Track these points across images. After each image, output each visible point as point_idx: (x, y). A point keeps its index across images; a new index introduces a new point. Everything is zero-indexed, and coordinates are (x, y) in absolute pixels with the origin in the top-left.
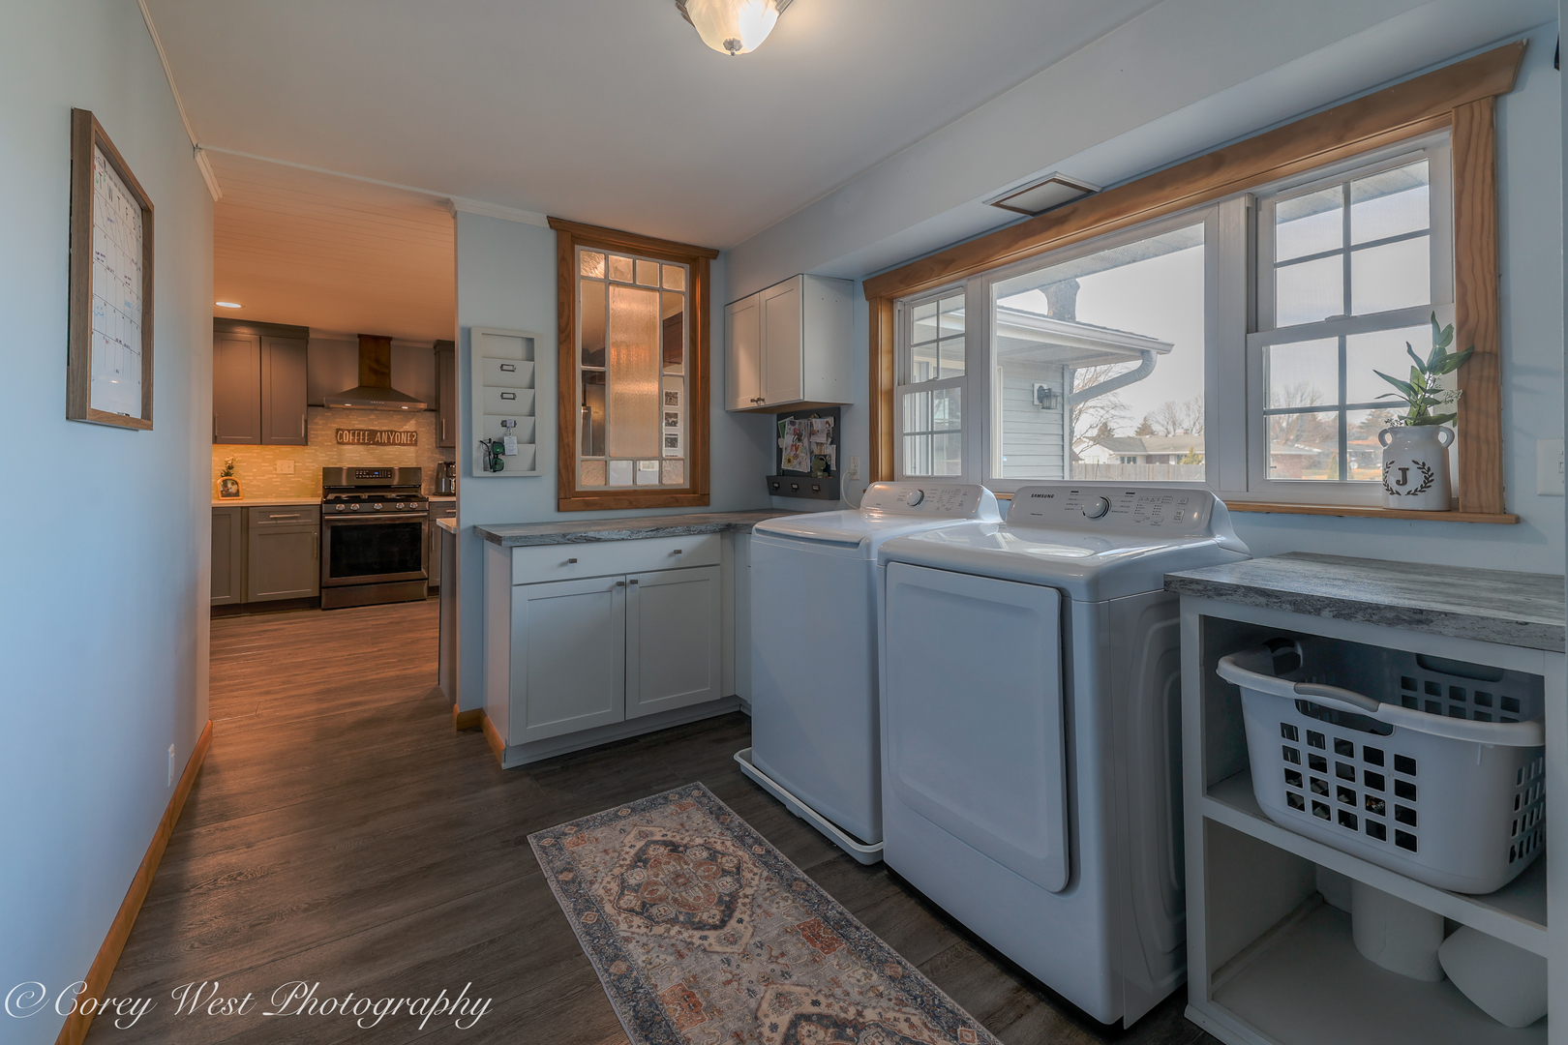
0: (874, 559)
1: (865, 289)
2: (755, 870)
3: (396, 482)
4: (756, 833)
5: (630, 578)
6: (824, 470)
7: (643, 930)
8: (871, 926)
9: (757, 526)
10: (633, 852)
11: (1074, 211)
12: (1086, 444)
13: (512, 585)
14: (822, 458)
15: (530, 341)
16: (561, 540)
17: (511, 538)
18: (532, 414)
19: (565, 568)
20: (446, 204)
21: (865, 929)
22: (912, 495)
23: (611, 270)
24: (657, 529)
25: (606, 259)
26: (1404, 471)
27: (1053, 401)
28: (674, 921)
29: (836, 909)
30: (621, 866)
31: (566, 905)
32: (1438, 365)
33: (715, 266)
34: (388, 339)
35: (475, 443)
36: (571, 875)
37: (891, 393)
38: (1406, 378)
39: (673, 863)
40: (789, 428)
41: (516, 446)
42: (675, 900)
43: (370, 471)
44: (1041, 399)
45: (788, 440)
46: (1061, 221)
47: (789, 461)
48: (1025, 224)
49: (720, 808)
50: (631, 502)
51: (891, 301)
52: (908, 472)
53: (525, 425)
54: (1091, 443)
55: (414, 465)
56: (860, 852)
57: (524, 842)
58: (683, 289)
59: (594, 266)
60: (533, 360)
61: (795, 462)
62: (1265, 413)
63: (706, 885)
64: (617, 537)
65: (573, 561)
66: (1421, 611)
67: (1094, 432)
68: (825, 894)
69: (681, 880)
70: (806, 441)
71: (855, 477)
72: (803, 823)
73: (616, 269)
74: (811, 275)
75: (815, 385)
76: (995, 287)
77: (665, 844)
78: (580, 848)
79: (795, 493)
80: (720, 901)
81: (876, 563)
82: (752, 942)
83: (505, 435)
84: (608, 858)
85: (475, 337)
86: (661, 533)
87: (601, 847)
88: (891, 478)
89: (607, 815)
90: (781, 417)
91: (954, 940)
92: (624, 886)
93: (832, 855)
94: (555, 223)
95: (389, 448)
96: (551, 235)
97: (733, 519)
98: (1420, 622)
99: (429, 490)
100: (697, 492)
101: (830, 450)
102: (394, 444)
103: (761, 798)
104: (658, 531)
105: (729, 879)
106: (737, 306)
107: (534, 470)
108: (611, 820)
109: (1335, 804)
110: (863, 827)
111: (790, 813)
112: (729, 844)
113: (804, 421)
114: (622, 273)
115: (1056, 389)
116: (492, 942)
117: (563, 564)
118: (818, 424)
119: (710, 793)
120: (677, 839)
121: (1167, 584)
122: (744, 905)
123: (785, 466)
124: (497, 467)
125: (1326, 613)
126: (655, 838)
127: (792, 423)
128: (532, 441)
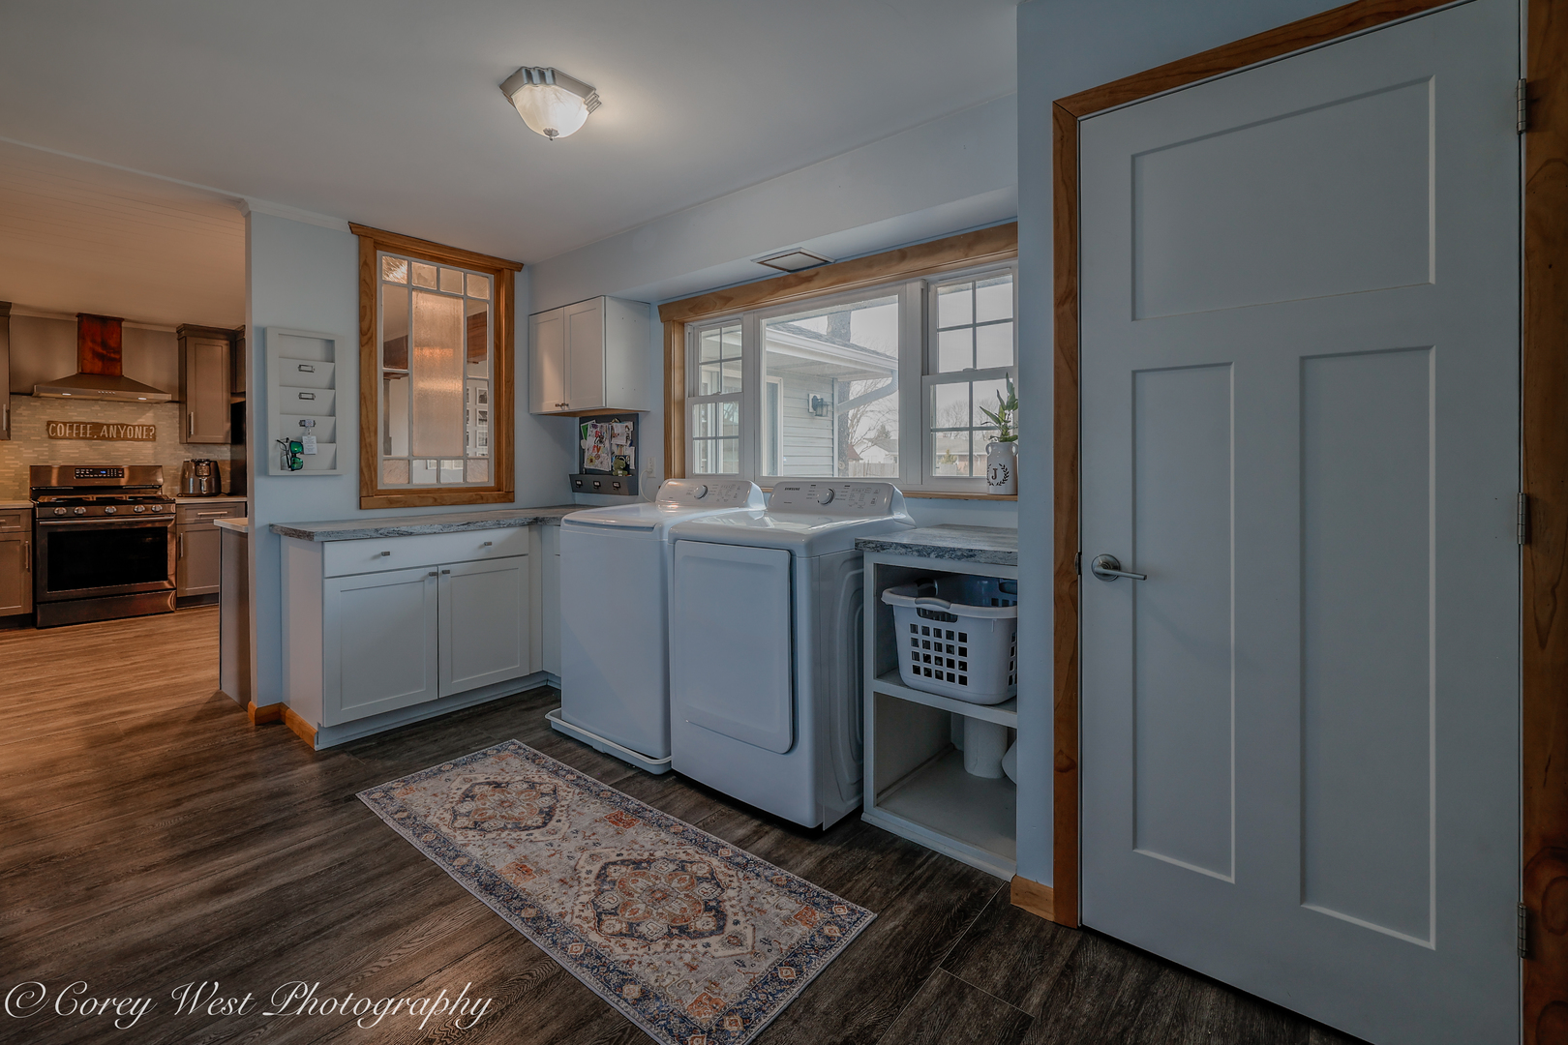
0: (666, 539)
1: (660, 312)
2: (569, 790)
3: (123, 482)
4: (568, 767)
5: (441, 568)
6: (624, 469)
7: (477, 837)
8: (662, 809)
9: (565, 517)
10: (460, 792)
11: (817, 274)
12: (865, 446)
13: (324, 578)
14: (621, 458)
15: (331, 342)
16: (375, 535)
17: (323, 534)
18: (332, 414)
19: (378, 561)
20: (239, 204)
21: (656, 811)
22: (698, 490)
23: (414, 276)
24: (468, 523)
25: (410, 266)
26: (995, 470)
27: (825, 409)
28: (504, 828)
29: (634, 803)
30: (452, 802)
31: (406, 833)
32: (1012, 405)
33: (519, 278)
34: (119, 321)
35: (272, 442)
36: (405, 814)
37: (682, 403)
38: (996, 411)
39: (497, 794)
40: (591, 431)
41: (315, 446)
42: (503, 817)
43: (96, 471)
44: (815, 408)
45: (590, 442)
46: (809, 279)
47: (591, 461)
48: (784, 278)
49: (535, 755)
50: (435, 500)
51: (683, 324)
52: (698, 470)
53: (325, 425)
54: (870, 444)
55: (152, 463)
56: (654, 766)
57: (353, 798)
58: (487, 297)
59: (396, 272)
60: (333, 361)
61: (597, 462)
62: (932, 431)
63: (528, 805)
64: (430, 531)
65: (387, 554)
66: (972, 550)
67: (872, 435)
68: (626, 796)
69: (505, 805)
70: (607, 443)
71: (651, 475)
72: (607, 756)
73: (419, 275)
74: (612, 298)
75: (616, 393)
76: (764, 322)
77: (489, 784)
78: (410, 795)
79: (598, 490)
80: (541, 812)
81: (667, 543)
82: (569, 831)
83: (304, 434)
84: (437, 799)
85: (272, 339)
86: (472, 527)
87: (429, 793)
88: (683, 476)
89: (431, 771)
90: (584, 420)
91: (721, 808)
92: (455, 815)
93: (631, 773)
94: (355, 228)
95: (119, 444)
96: (353, 241)
97: (541, 514)
98: (971, 556)
99: (172, 491)
100: (502, 490)
101: (629, 451)
102: (125, 439)
103: (570, 745)
104: (468, 526)
105: (547, 798)
106: (542, 317)
107: (335, 468)
108: (435, 774)
109: (945, 670)
110: (657, 748)
111: (596, 751)
112: (545, 777)
113: (605, 425)
114: (425, 280)
115: (827, 399)
116: (341, 865)
117: (375, 557)
118: (619, 427)
119: (525, 746)
120: (499, 779)
121: (857, 545)
122: (561, 811)
123: (587, 465)
124: (295, 466)
125: (933, 555)
126: (478, 781)
127: (595, 426)
128: (333, 441)
